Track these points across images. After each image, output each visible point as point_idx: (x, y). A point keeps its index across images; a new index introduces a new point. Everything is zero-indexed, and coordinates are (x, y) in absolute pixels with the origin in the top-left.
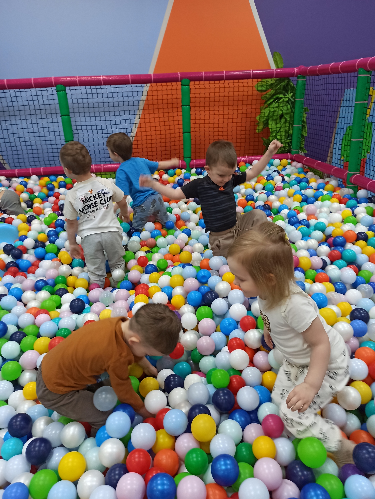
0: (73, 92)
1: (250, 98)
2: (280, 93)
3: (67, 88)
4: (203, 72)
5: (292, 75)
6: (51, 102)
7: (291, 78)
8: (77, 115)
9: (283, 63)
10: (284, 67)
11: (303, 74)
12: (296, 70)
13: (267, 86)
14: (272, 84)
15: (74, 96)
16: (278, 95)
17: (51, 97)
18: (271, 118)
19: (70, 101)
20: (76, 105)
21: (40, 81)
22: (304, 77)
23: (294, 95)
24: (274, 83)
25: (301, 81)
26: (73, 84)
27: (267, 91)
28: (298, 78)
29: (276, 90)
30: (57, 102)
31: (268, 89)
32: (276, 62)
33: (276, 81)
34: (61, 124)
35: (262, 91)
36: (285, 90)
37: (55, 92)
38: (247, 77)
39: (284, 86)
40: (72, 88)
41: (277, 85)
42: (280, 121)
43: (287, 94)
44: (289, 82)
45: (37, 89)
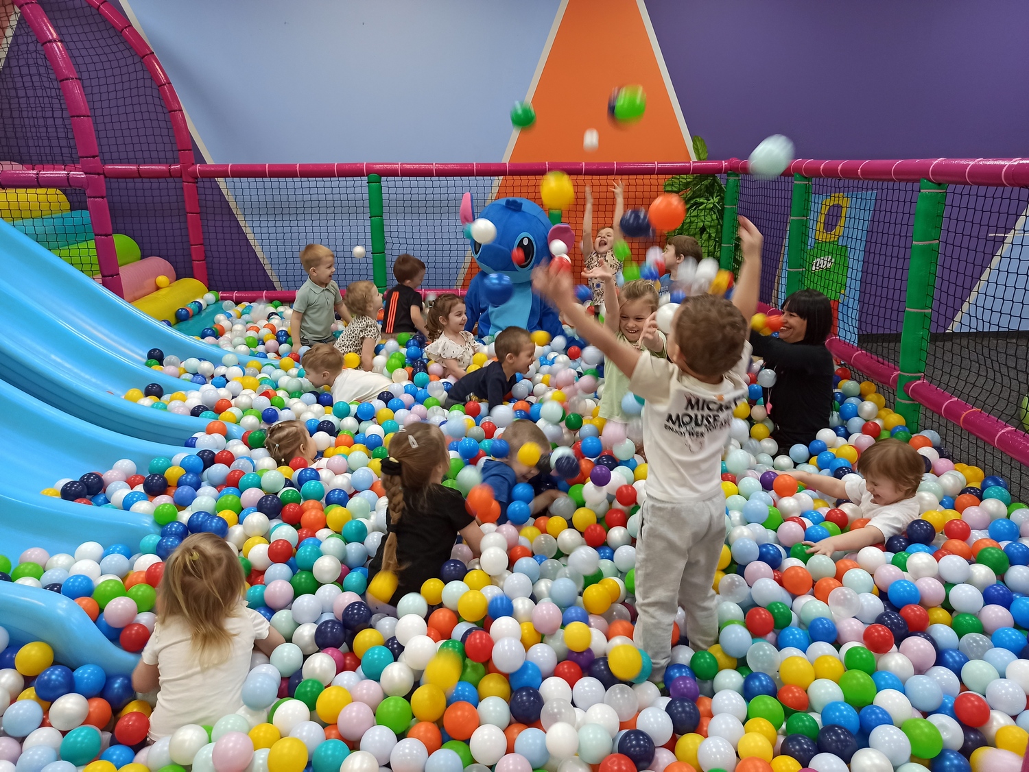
0: (391, 184)
2: (700, 196)
3: (383, 179)
4: (584, 163)
5: (719, 171)
6: (359, 197)
7: (718, 175)
8: (393, 216)
9: (707, 152)
10: (709, 159)
11: (733, 170)
12: (724, 164)
13: (679, 185)
14: (688, 183)
15: (392, 191)
16: (698, 200)
17: (358, 190)
19: (384, 196)
20: (393, 203)
21: (347, 167)
22: (737, 176)
23: (722, 199)
24: (691, 182)
25: (732, 179)
26: (393, 173)
27: (680, 193)
28: (729, 175)
29: (694, 192)
30: (366, 196)
31: (682, 190)
32: (696, 149)
33: (695, 178)
34: (368, 229)
36: (710, 191)
37: (365, 183)
38: (650, 172)
39: (706, 185)
40: (390, 178)
41: (695, 185)
43: (711, 198)
44: (714, 180)
45: (341, 179)
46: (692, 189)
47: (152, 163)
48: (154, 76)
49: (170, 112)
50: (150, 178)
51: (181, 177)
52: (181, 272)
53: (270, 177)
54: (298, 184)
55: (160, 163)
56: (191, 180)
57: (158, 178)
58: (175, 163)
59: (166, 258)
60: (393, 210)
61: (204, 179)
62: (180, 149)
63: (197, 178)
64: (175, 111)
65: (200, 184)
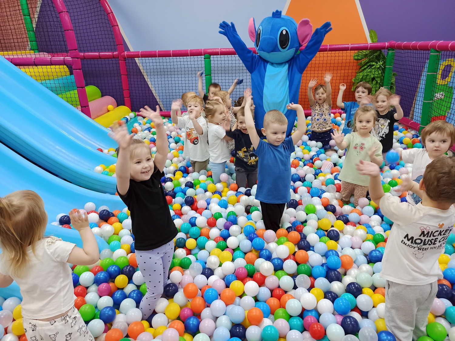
0: (215, 59)
1: (348, 65)
2: (373, 61)
3: (212, 56)
5: (384, 48)
6: (200, 66)
7: (383, 50)
8: (216, 75)
9: (377, 38)
10: (378, 41)
11: (391, 47)
12: (387, 44)
13: (362, 56)
14: (366, 55)
16: (371, 63)
17: (199, 63)
19: (212, 65)
20: (216, 69)
21: (194, 51)
22: (393, 50)
23: (385, 63)
24: (368, 54)
25: (390, 52)
26: (216, 54)
27: (362, 60)
28: (389, 50)
29: (370, 59)
30: (203, 65)
31: (363, 58)
32: (371, 37)
33: (370, 52)
35: (358, 60)
36: (378, 59)
37: (203, 59)
38: (346, 49)
39: (376, 56)
40: (215, 56)
41: (370, 55)
43: (378, 62)
44: (381, 53)
45: (191, 57)
46: (369, 58)
47: (105, 52)
48: (105, 9)
49: (113, 26)
50: (104, 59)
51: (118, 58)
52: (120, 103)
53: (159, 57)
54: (172, 60)
55: (109, 52)
56: (123, 59)
57: (108, 58)
58: (115, 51)
59: (113, 96)
60: (216, 72)
61: (129, 59)
62: (117, 44)
63: (125, 58)
64: (115, 26)
65: (127, 61)
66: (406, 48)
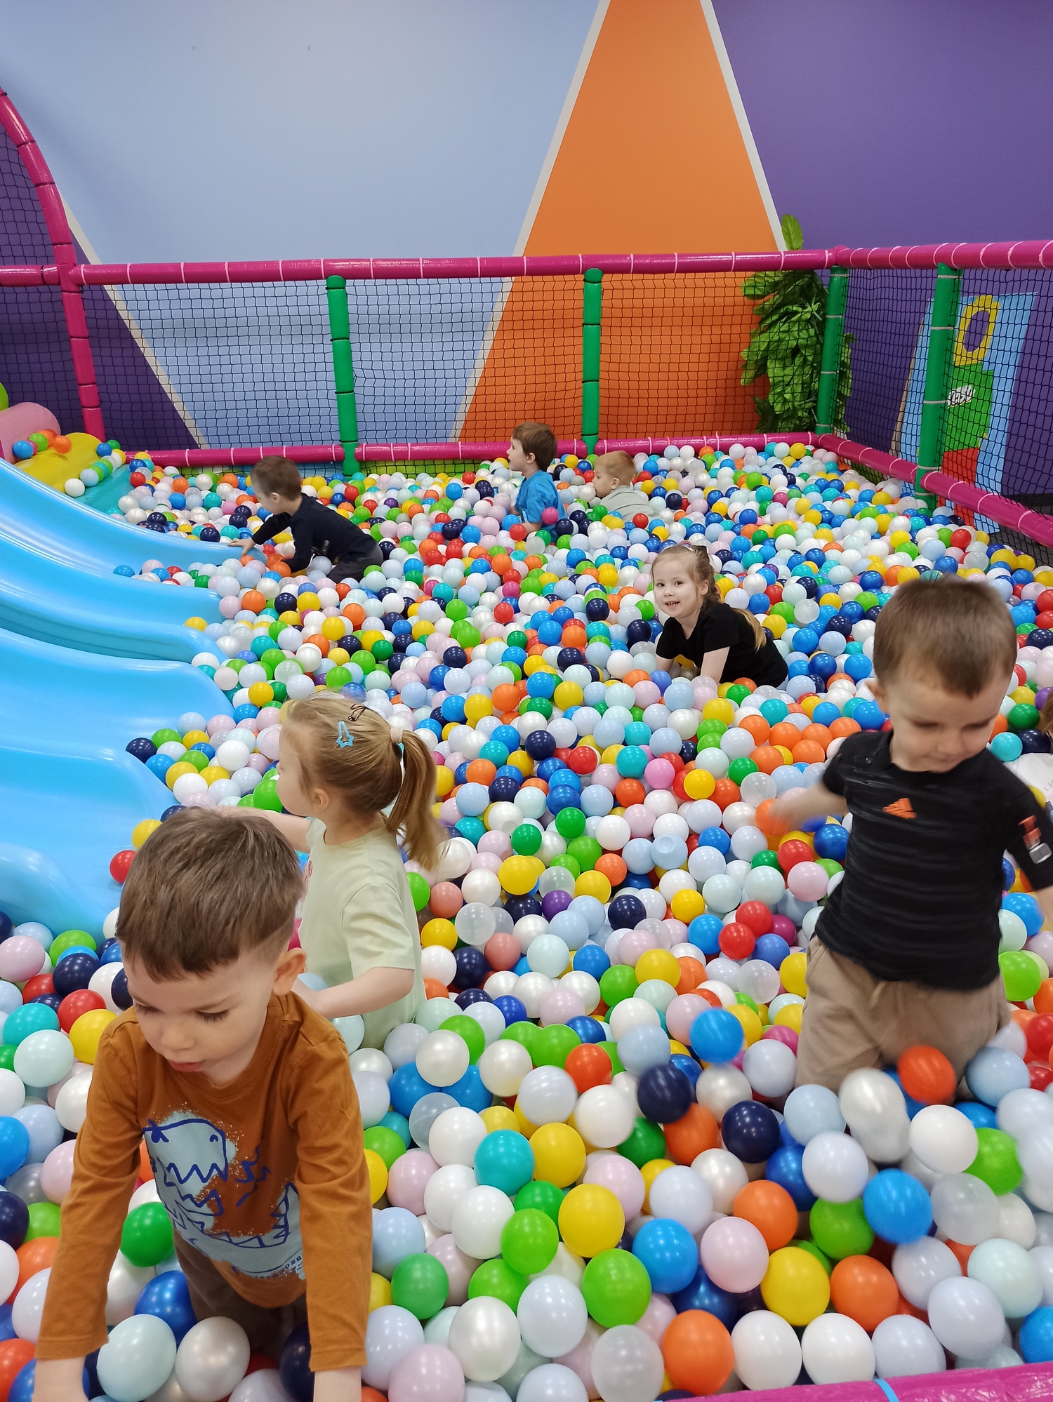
0: (361, 290)
1: (729, 311)
2: (793, 303)
3: (349, 282)
4: (632, 256)
5: (820, 265)
6: (314, 310)
7: (818, 272)
8: (364, 338)
9: (802, 238)
10: (806, 247)
11: (840, 264)
12: (828, 254)
13: (765, 286)
14: (776, 284)
15: (362, 300)
16: (790, 307)
17: (313, 300)
18: (772, 354)
19: (351, 309)
20: (363, 319)
21: (296, 266)
22: (845, 271)
23: (823, 308)
24: (781, 281)
25: (837, 277)
26: (362, 274)
27: (766, 299)
28: (833, 271)
29: (785, 296)
30: (325, 310)
31: (769, 293)
32: (787, 234)
33: (785, 276)
34: (330, 357)
35: (754, 297)
36: (805, 296)
37: (323, 290)
38: (723, 267)
39: (802, 286)
40: (358, 282)
41: (787, 286)
42: (793, 363)
43: (808, 305)
44: (813, 279)
45: (288, 283)
46: (782, 292)
47: (15, 264)
48: (10, 131)
49: (37, 185)
50: (13, 286)
51: (59, 284)
52: (70, 422)
53: (187, 282)
54: (227, 293)
55: (26, 264)
56: (73, 288)
57: (25, 286)
58: (48, 264)
59: (45, 403)
60: (364, 329)
61: (92, 287)
62: (55, 241)
63: (82, 285)
64: (44, 184)
65: (87, 295)
66: (879, 264)
